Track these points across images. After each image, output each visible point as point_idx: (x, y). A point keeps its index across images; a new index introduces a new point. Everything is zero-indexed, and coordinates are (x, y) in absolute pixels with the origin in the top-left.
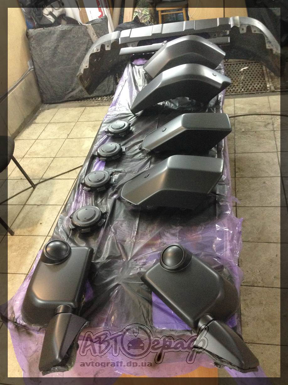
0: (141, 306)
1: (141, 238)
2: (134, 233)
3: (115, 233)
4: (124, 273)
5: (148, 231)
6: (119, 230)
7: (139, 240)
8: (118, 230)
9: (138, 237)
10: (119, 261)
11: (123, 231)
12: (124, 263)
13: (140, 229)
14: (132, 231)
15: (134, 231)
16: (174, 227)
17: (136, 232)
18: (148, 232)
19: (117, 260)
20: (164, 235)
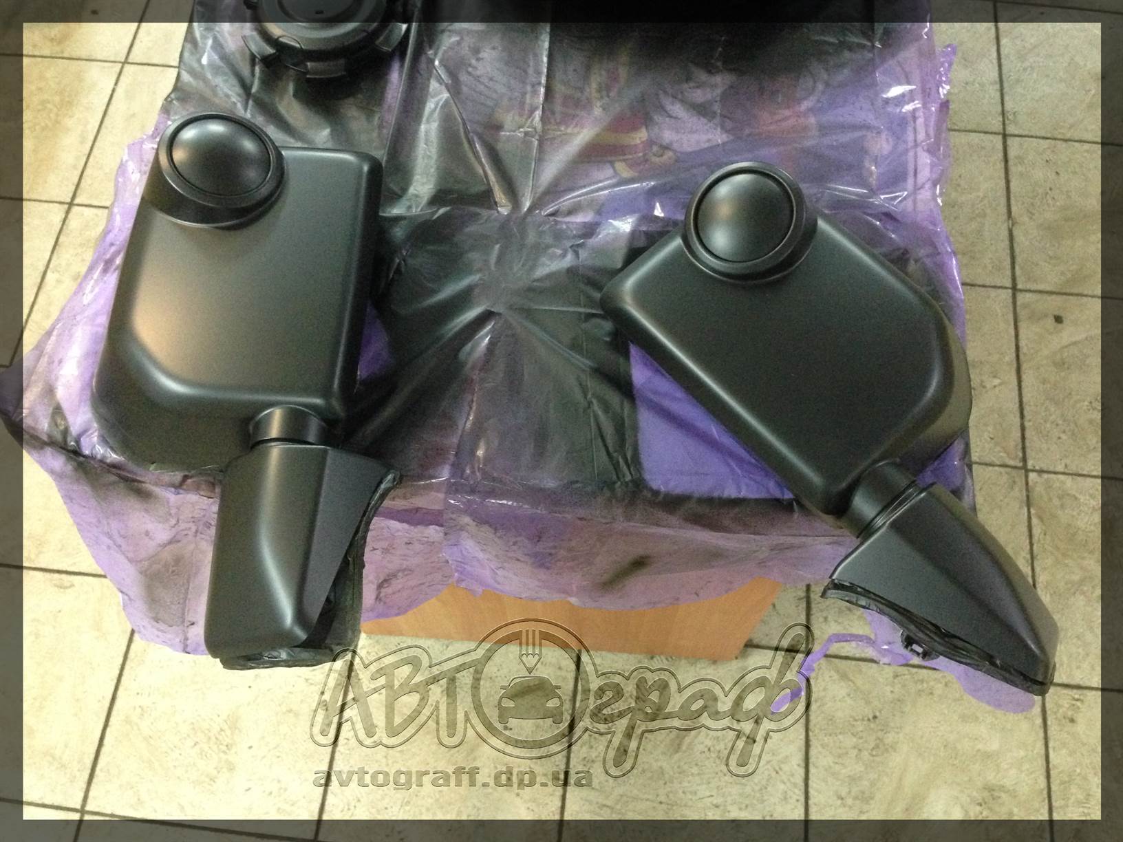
0: (590, 403)
1: (567, 119)
2: (535, 93)
3: (455, 88)
4: (511, 268)
5: (594, 86)
6: (469, 74)
7: (559, 124)
8: (463, 77)
9: (553, 113)
10: (485, 213)
11: (486, 81)
12: (505, 224)
13: (559, 75)
14: (524, 83)
15: (533, 86)
16: (703, 76)
17: (542, 90)
18: (594, 91)
19: (473, 209)
20: (662, 108)
